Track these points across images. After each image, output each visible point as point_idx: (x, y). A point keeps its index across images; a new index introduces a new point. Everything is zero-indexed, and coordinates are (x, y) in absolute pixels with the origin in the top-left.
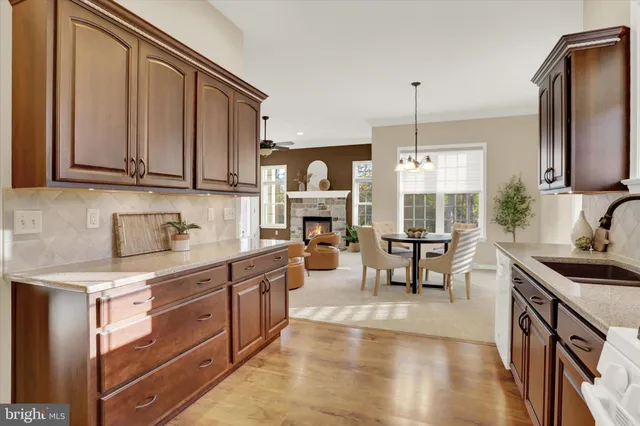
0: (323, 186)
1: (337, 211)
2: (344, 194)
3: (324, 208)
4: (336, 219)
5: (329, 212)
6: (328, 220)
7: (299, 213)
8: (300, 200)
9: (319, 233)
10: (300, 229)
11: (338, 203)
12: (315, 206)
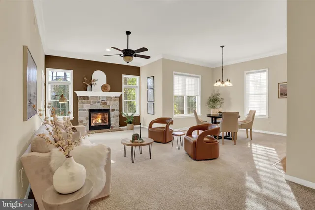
0: (104, 88)
1: (113, 105)
2: (118, 94)
3: (105, 103)
4: (113, 110)
5: (109, 106)
6: (108, 111)
7: (85, 107)
8: (86, 98)
9: (100, 121)
10: (86, 119)
11: (115, 100)
12: (99, 102)
